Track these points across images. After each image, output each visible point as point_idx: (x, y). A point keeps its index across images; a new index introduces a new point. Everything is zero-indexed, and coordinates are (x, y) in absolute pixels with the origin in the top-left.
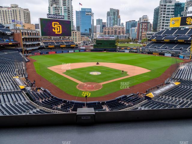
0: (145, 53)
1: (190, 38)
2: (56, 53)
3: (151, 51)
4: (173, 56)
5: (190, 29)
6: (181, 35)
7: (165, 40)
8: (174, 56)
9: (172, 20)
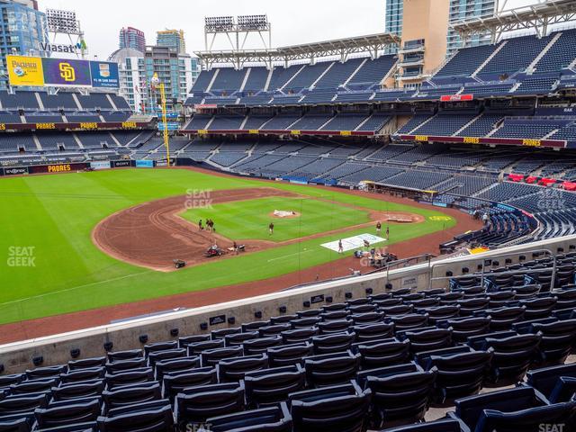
0: (15, 171)
1: (101, 117)
3: (29, 163)
4: (116, 166)
5: (74, 95)
6: (69, 110)
7: (39, 126)
8: (118, 164)
9: (14, 63)
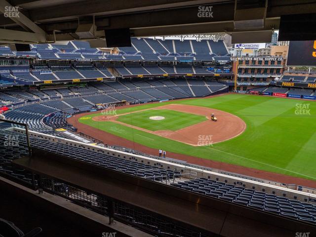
2: (287, 95)
